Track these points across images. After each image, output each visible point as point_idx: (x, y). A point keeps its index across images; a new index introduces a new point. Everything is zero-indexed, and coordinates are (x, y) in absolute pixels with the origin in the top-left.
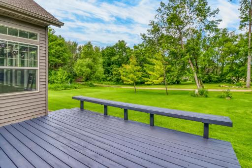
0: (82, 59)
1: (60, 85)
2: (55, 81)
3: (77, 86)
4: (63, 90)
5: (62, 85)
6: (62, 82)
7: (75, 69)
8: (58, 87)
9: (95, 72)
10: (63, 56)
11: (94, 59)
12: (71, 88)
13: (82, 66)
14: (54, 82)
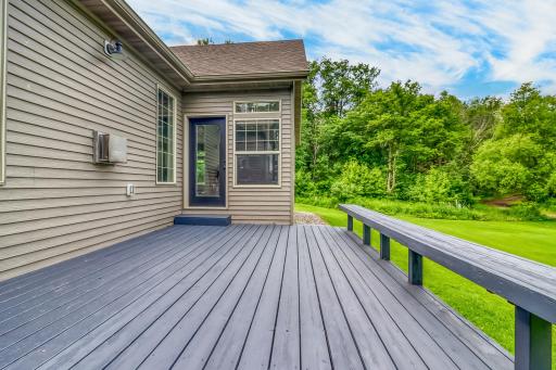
0: (499, 138)
1: (429, 207)
2: (422, 197)
3: (481, 214)
4: (436, 218)
5: (436, 206)
6: (437, 200)
7: (473, 169)
8: (426, 211)
9: (546, 175)
10: (446, 138)
11: (543, 133)
12: (459, 216)
13: (496, 160)
14: (418, 200)
